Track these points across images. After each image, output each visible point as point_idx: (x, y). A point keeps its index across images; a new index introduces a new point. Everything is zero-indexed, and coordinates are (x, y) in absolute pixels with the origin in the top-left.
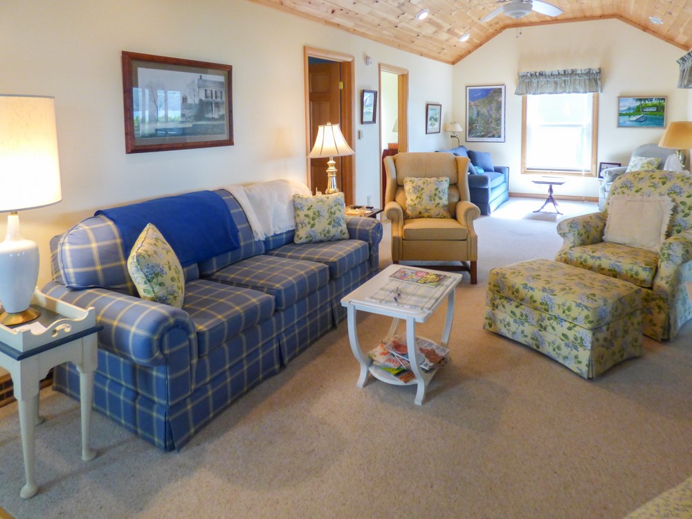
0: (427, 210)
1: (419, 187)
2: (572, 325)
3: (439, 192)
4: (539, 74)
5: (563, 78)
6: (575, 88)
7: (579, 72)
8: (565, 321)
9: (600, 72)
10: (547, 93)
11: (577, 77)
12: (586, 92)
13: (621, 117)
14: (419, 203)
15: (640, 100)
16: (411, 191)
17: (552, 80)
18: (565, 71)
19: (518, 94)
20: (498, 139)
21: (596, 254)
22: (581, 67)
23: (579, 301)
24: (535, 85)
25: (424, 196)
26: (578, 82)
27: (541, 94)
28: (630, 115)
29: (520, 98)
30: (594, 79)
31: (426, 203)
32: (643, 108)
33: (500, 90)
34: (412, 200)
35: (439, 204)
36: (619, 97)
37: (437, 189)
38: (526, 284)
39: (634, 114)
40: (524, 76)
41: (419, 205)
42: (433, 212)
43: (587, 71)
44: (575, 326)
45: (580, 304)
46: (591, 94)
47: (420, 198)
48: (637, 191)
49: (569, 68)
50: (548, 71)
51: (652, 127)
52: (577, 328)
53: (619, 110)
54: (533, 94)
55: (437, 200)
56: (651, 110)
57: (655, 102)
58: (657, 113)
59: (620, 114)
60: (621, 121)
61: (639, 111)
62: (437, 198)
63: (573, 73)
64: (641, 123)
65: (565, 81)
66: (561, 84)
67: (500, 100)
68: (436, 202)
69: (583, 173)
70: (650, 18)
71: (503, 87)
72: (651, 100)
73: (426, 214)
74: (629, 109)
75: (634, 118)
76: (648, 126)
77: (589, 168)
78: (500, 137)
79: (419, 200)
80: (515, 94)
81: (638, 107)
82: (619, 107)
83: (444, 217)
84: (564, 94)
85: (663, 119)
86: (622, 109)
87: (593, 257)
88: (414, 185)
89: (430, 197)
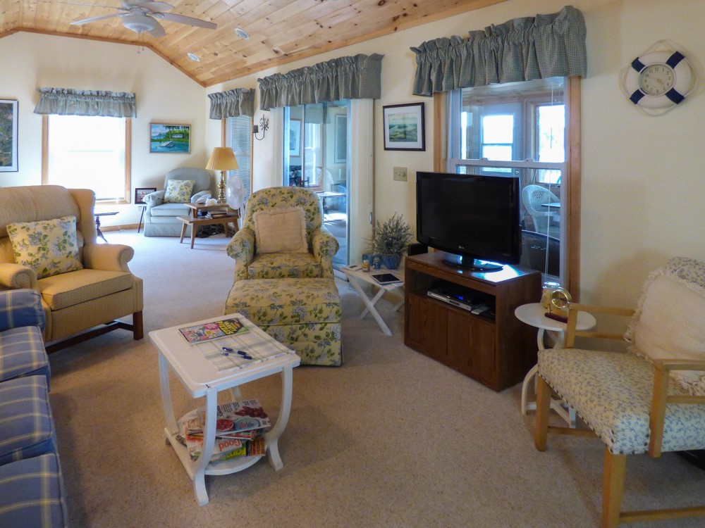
0: (54, 264)
1: (40, 234)
2: (323, 325)
3: (69, 236)
4: (68, 91)
5: (97, 100)
6: (109, 112)
7: (114, 95)
8: (316, 324)
9: (134, 97)
10: (77, 114)
11: (112, 100)
12: (121, 117)
13: (153, 143)
14: (43, 256)
15: (169, 127)
16: (27, 242)
17: (83, 100)
18: (98, 92)
19: (39, 113)
20: (8, 168)
21: (275, 264)
22: (116, 90)
23: (328, 302)
24: (61, 104)
25: (50, 246)
26: (112, 105)
27: (69, 114)
28: (160, 141)
29: (40, 117)
30: (127, 104)
31: (53, 254)
32: (172, 135)
33: (10, 106)
34: (31, 255)
35: (70, 253)
36: (151, 123)
37: (65, 234)
38: (273, 304)
39: (165, 140)
40: (47, 92)
41: (44, 259)
42: (62, 267)
43: (122, 95)
44: (326, 324)
45: (330, 303)
46: (124, 119)
47: (44, 249)
48: (273, 206)
49: (103, 89)
50: (78, 90)
51: (180, 153)
52: (328, 325)
53: (151, 136)
54: (60, 114)
55: (69, 249)
56: (178, 136)
57: (181, 130)
58: (182, 140)
59: (152, 140)
60: (153, 147)
61: (168, 137)
62: (67, 246)
63: (107, 95)
64: (171, 148)
65: (97, 103)
66: (93, 106)
67: (10, 118)
68: (67, 252)
69: (117, 201)
70: (189, 54)
71: (15, 104)
72: (178, 128)
73: (53, 270)
74: (160, 135)
75: (164, 144)
76: (176, 151)
77: (123, 196)
78: (10, 165)
79: (42, 252)
80: (34, 112)
81: (168, 134)
82: (151, 133)
83: (77, 270)
84: (97, 117)
85: (188, 145)
86: (153, 135)
87: (273, 268)
88: (31, 232)
89: (59, 245)
